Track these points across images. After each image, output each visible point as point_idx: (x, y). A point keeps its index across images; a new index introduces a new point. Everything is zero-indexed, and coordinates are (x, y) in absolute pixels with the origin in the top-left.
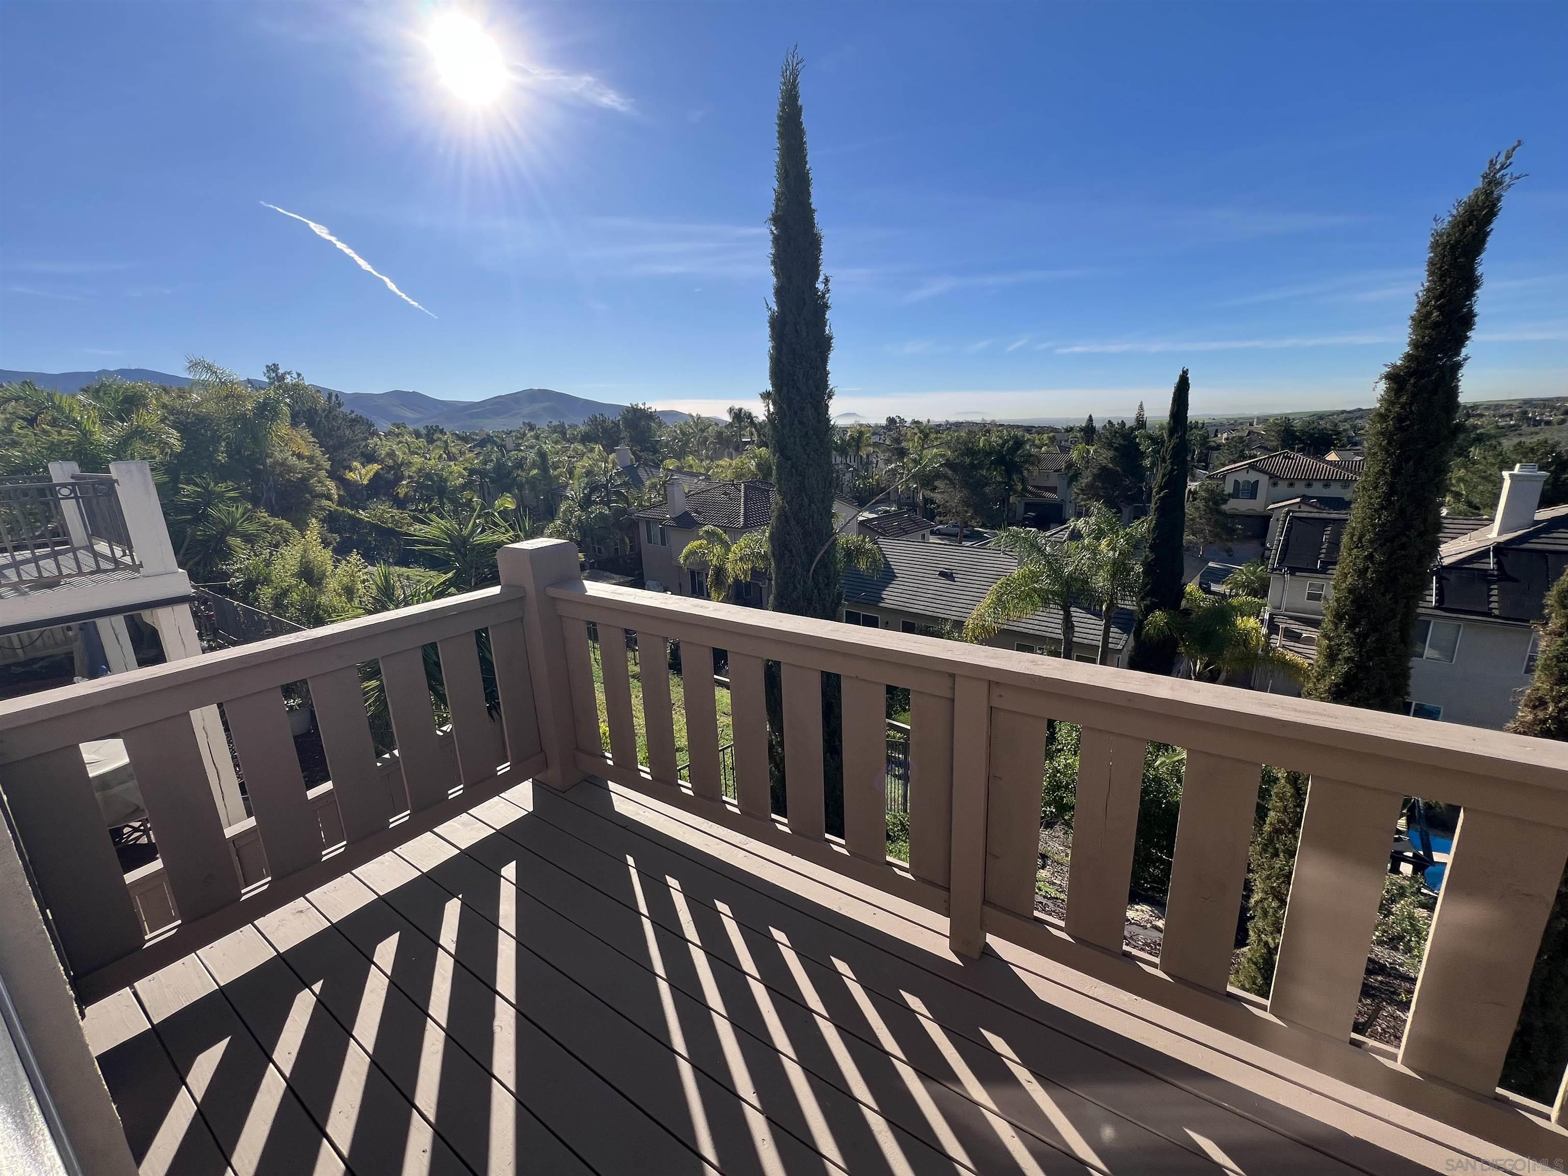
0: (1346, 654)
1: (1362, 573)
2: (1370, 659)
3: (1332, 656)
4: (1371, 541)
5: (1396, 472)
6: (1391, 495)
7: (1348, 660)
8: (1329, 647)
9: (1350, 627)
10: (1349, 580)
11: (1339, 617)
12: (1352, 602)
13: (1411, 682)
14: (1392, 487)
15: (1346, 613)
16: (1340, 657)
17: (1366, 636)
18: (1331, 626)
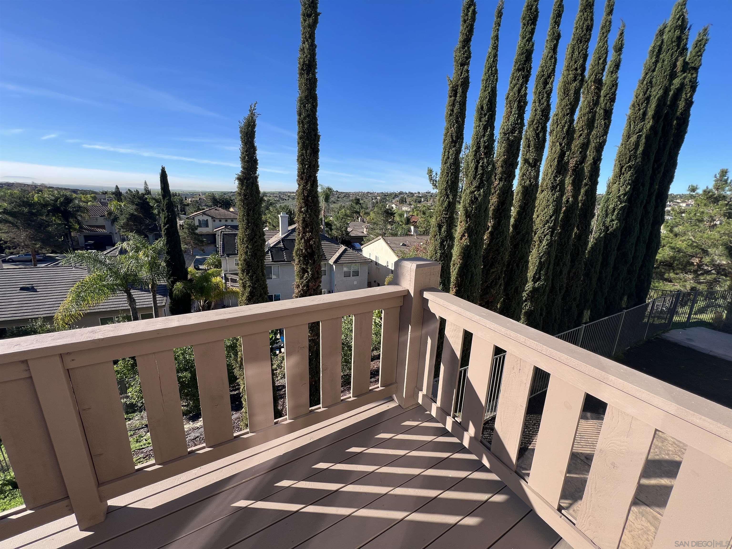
0: (248, 284)
1: (246, 253)
2: (255, 284)
3: (244, 287)
4: (246, 241)
5: (248, 215)
6: (248, 224)
7: (249, 286)
8: (243, 283)
9: (247, 274)
10: (243, 256)
11: (243, 271)
12: (246, 264)
13: (268, 289)
14: (248, 220)
15: (245, 269)
16: (247, 286)
17: (252, 276)
18: (241, 275)
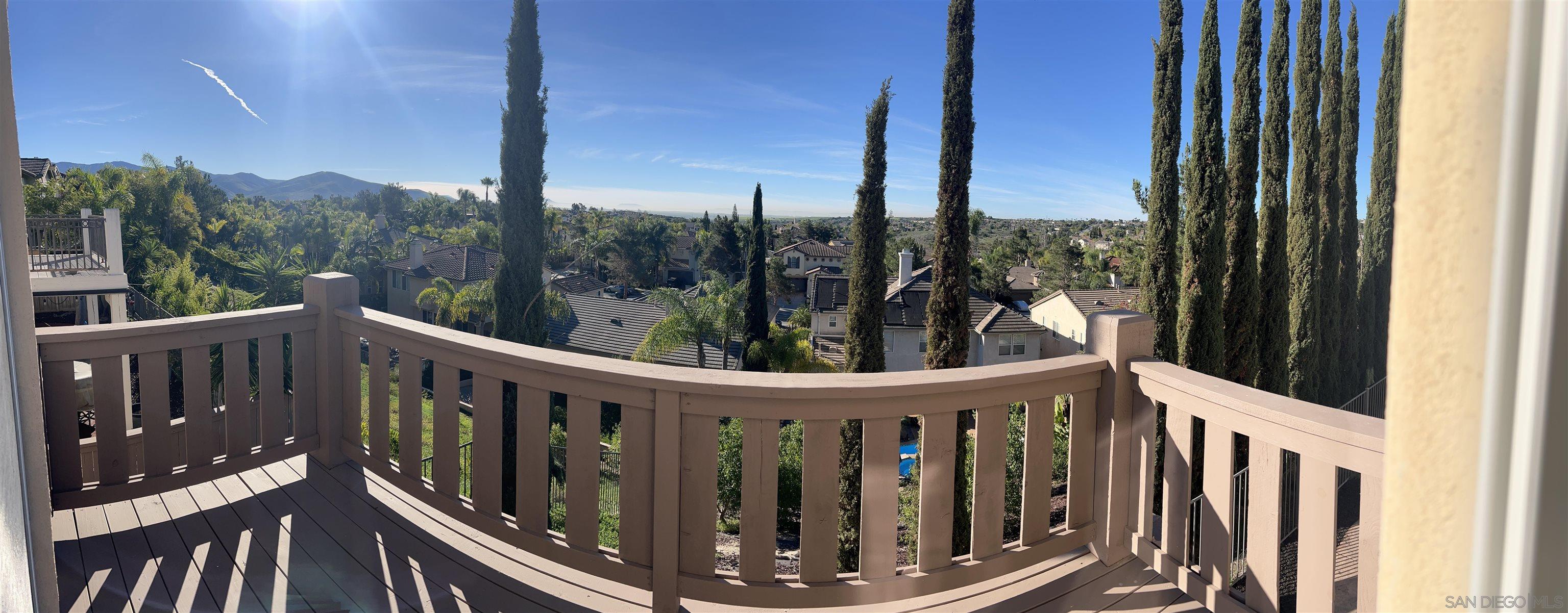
0: (858, 351)
1: (860, 303)
2: (868, 352)
3: (852, 354)
4: (862, 285)
5: (867, 247)
6: (866, 259)
7: (859, 354)
8: (850, 348)
9: (858, 335)
10: (855, 308)
11: (853, 330)
12: (858, 320)
13: (885, 361)
14: (866, 253)
15: (855, 327)
16: (856, 353)
17: (865, 339)
18: (850, 336)
